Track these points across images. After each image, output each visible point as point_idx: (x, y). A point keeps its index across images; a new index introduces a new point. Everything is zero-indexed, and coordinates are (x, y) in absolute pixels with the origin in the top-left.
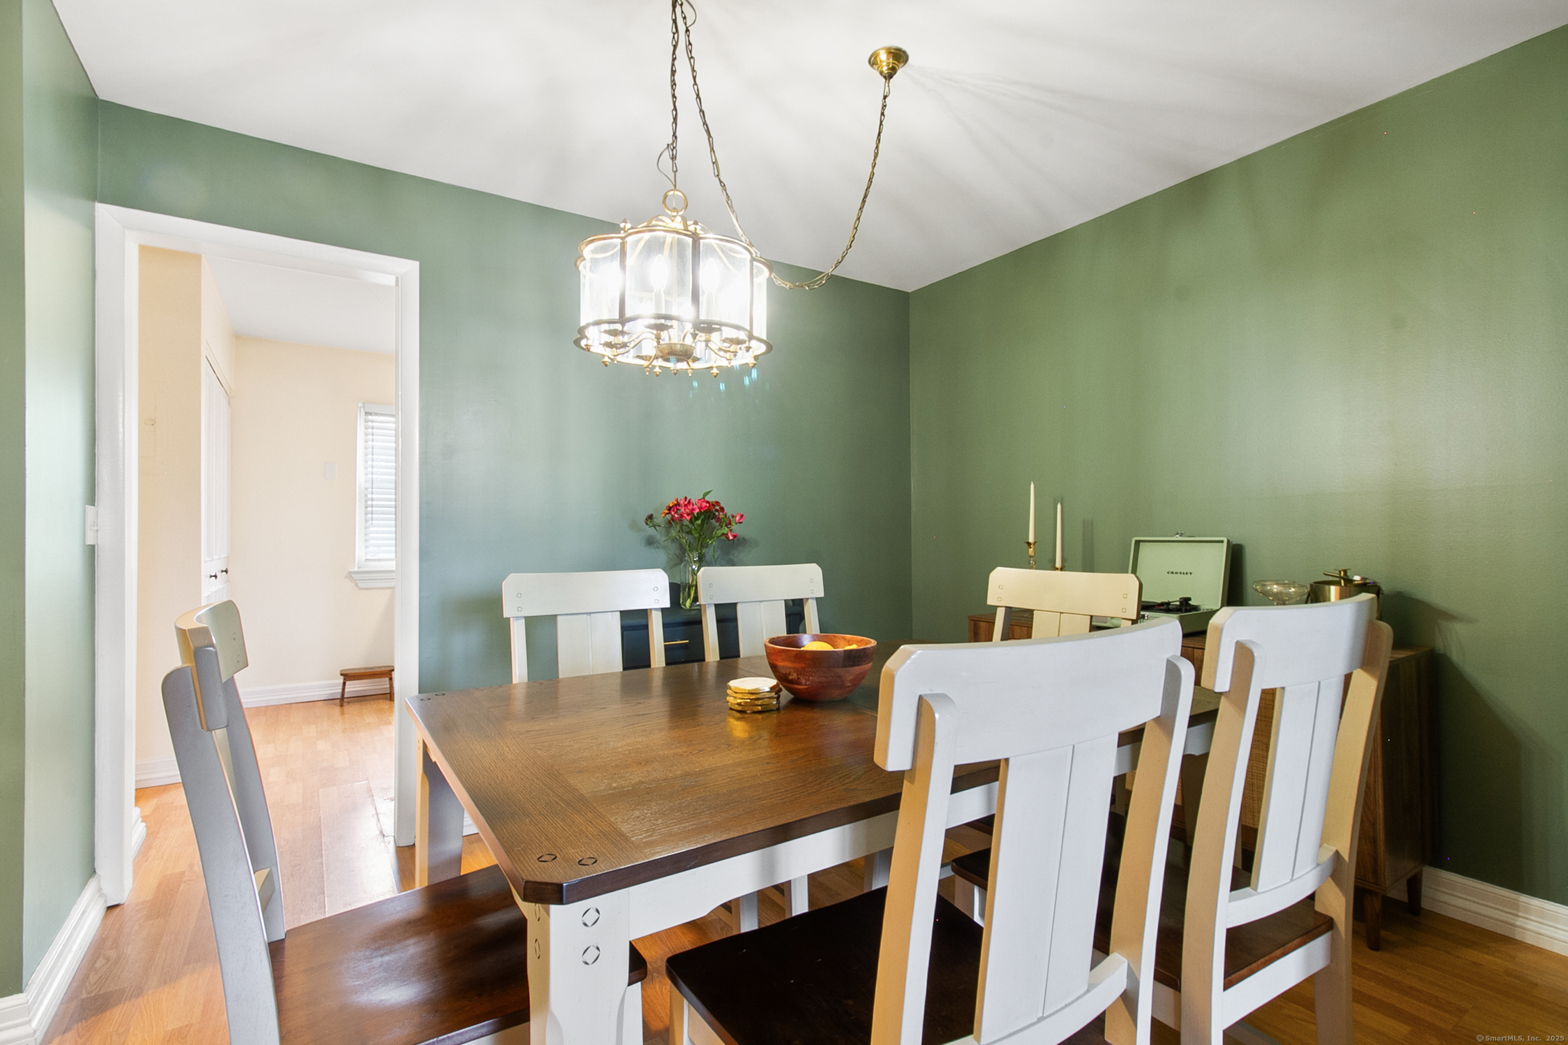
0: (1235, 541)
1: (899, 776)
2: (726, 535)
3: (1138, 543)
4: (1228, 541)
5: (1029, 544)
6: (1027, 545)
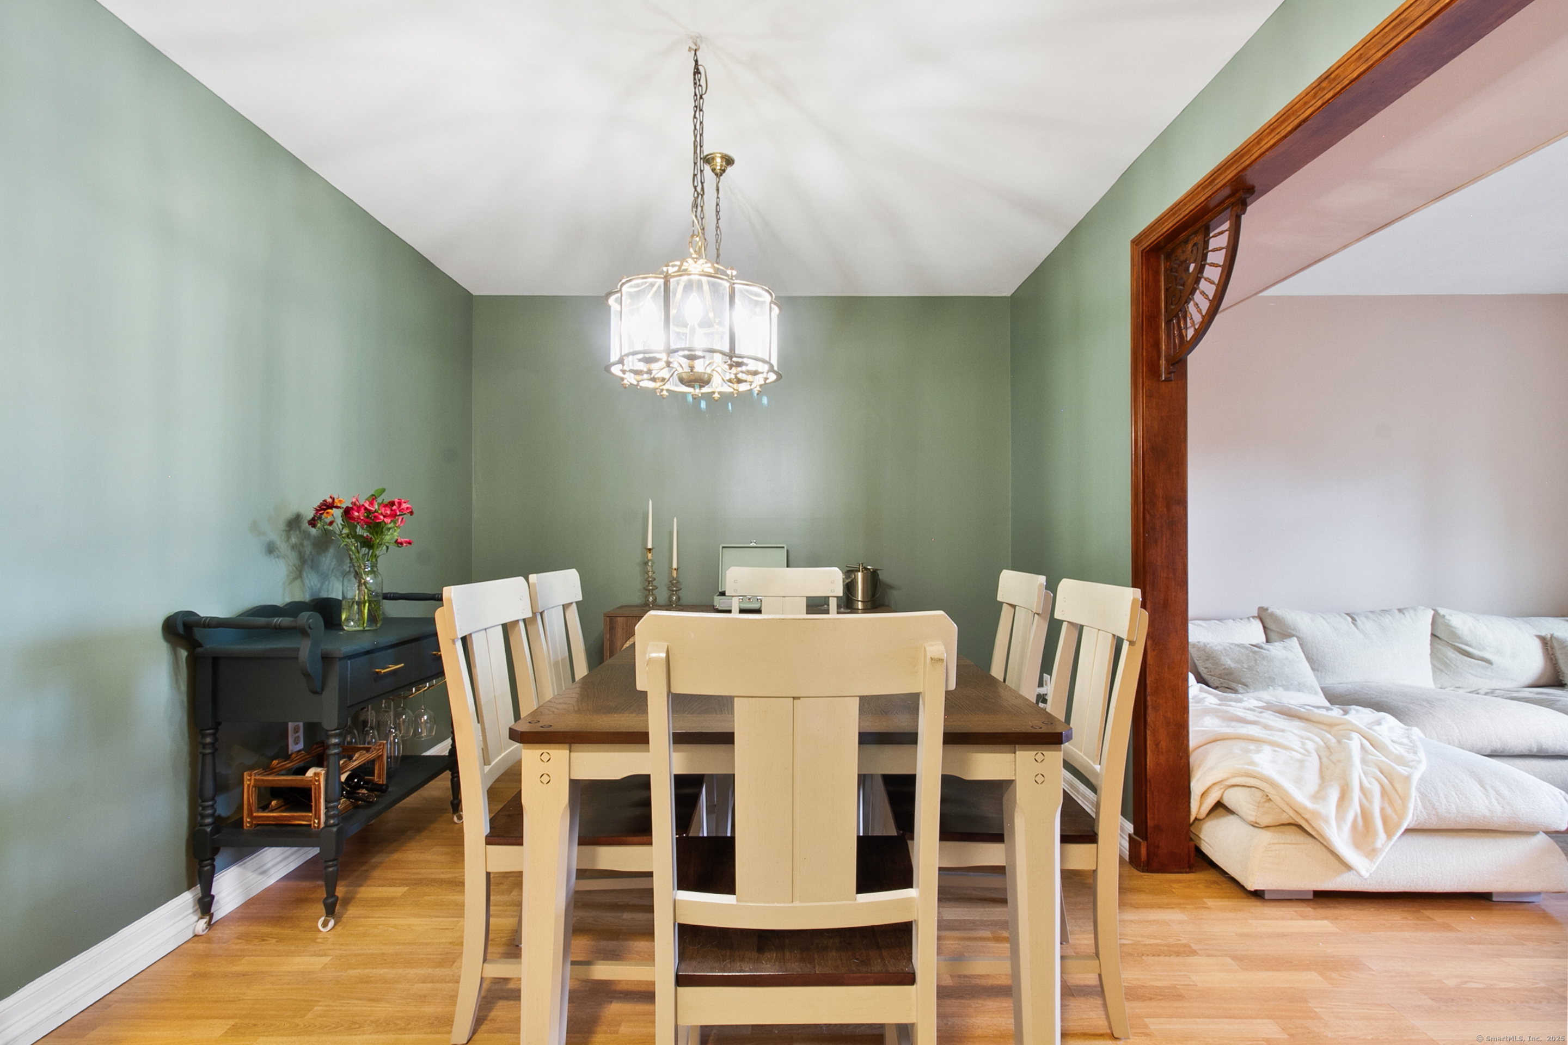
3: (723, 548)
5: (648, 551)
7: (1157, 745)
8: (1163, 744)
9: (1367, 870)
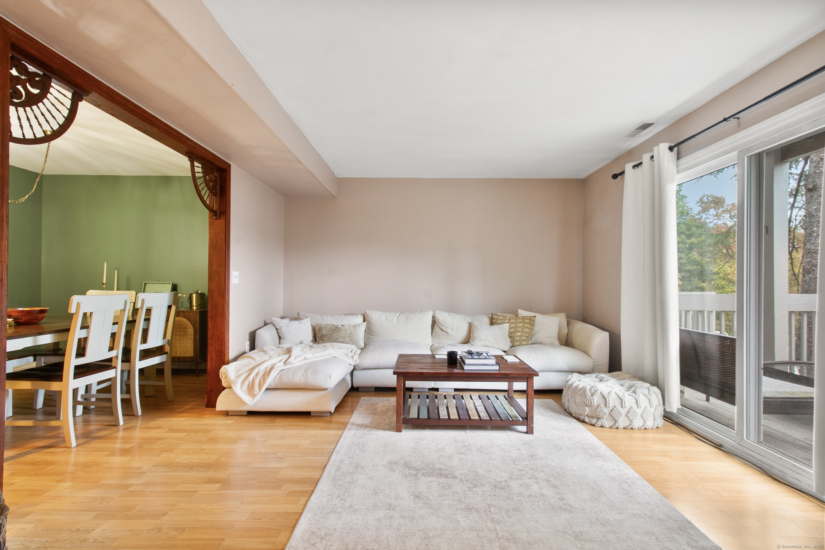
0: (174, 283)
1: (73, 314)
3: (145, 284)
4: (172, 283)
5: (103, 284)
6: (102, 284)
7: (212, 359)
8: (214, 359)
9: (251, 402)
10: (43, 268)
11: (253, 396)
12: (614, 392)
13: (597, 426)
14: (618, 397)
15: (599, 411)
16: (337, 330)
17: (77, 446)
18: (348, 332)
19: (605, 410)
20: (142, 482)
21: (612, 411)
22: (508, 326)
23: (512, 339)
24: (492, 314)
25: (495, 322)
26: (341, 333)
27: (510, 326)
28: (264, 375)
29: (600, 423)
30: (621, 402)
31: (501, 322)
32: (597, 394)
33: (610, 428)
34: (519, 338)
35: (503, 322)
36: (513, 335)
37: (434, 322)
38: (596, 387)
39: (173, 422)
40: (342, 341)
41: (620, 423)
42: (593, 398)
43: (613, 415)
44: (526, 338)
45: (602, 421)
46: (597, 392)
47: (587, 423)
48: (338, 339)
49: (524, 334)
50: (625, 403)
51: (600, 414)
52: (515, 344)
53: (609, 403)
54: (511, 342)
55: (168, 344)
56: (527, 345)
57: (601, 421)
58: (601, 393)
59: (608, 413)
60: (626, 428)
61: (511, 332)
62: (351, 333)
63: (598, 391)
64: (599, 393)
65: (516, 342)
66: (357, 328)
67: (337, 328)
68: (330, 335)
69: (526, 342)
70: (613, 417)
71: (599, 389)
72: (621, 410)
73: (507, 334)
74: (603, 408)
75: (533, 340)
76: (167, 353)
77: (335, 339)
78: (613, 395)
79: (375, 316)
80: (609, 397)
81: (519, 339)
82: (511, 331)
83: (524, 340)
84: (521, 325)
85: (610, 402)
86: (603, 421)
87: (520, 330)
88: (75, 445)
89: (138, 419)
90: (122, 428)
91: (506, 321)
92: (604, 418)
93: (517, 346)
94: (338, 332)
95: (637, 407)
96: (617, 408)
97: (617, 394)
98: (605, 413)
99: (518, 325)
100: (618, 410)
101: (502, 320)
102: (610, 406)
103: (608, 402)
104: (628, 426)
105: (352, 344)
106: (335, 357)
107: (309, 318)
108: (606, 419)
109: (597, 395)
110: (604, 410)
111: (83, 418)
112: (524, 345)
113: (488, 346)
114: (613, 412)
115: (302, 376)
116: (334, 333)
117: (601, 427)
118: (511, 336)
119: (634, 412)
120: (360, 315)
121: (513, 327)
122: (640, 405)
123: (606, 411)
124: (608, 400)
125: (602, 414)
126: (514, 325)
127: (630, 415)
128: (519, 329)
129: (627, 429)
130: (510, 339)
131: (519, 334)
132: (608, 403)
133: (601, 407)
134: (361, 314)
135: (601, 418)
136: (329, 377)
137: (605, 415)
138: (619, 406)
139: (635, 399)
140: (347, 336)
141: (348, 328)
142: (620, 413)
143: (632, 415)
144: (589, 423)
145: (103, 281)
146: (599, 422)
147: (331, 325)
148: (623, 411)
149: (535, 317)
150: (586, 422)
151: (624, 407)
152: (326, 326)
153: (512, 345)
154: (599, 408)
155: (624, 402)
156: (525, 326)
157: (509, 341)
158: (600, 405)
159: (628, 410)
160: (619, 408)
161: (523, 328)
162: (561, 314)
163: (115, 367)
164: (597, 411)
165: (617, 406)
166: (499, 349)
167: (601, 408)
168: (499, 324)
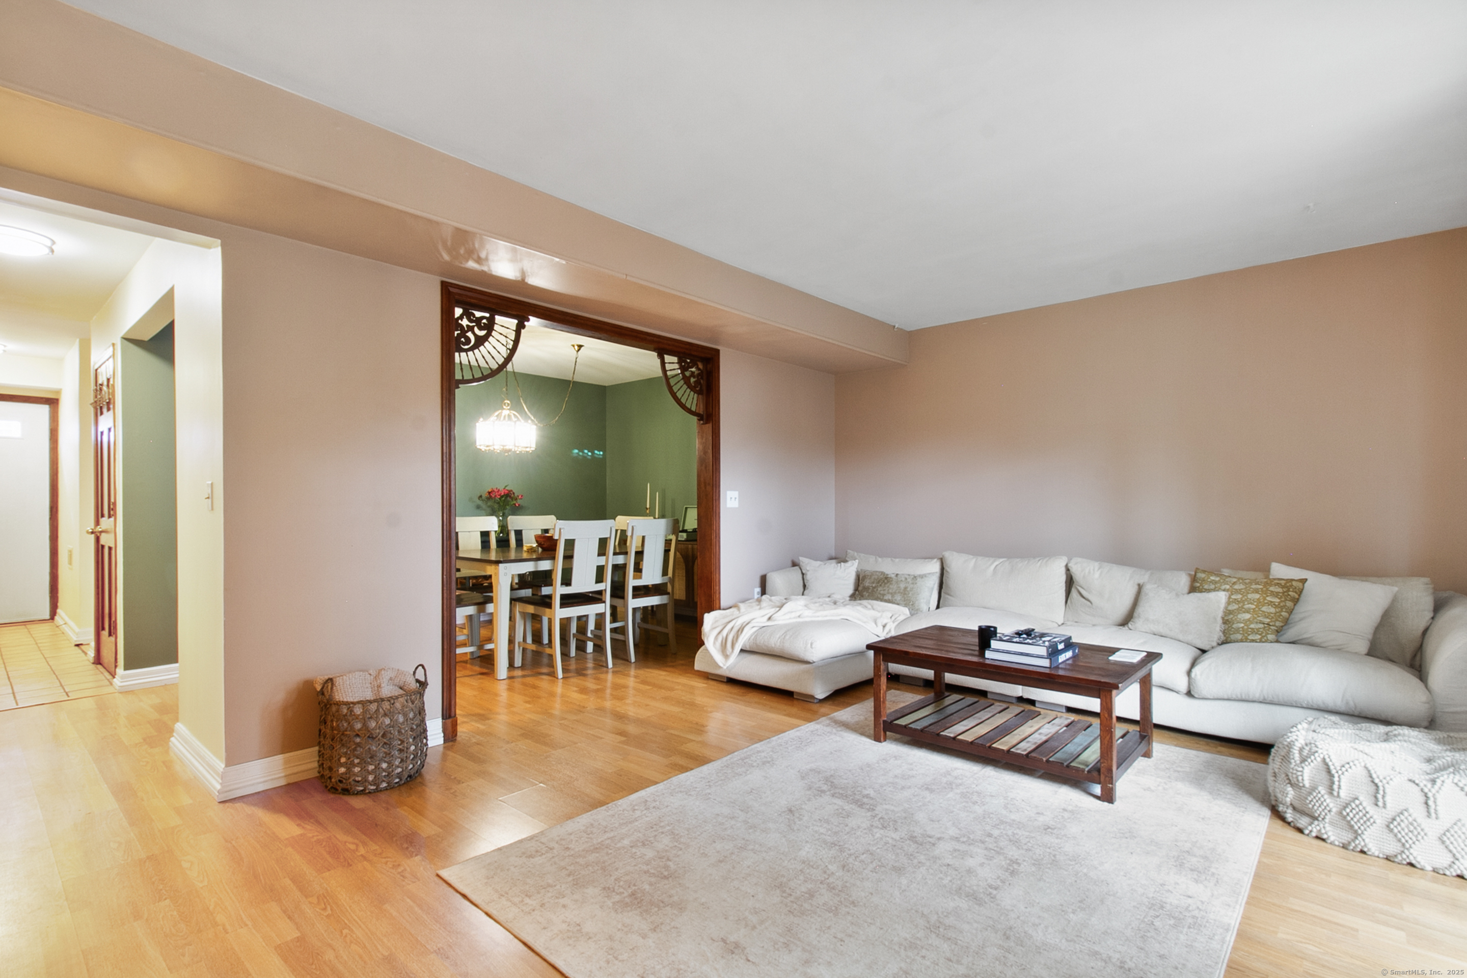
2: (515, 504)
3: (686, 508)
5: (647, 509)
7: (699, 604)
8: (702, 605)
9: (724, 665)
10: (608, 492)
11: (726, 657)
12: (1363, 764)
13: (1308, 835)
14: (1370, 779)
15: (1315, 801)
16: (886, 581)
17: (563, 678)
18: (902, 586)
19: (1328, 801)
20: (575, 718)
21: (1345, 808)
22: (1224, 597)
23: (1227, 627)
24: (1197, 569)
25: (1199, 587)
26: (891, 586)
27: (1230, 598)
28: (738, 631)
29: (1314, 829)
30: (1375, 791)
31: (1212, 587)
32: (1312, 761)
33: (1345, 847)
34: (1242, 625)
35: (1216, 588)
36: (1232, 619)
37: (1070, 582)
38: (1316, 746)
39: (652, 674)
40: (889, 600)
41: (1367, 841)
42: (1303, 768)
43: (1349, 818)
44: (1262, 626)
45: (1322, 826)
46: (1312, 757)
47: (1289, 823)
48: (884, 595)
49: (1261, 618)
50: (1383, 797)
51: (1315, 808)
52: (1233, 637)
53: (1339, 787)
54: (1224, 632)
55: (670, 582)
56: (1261, 641)
57: (1318, 825)
58: (1324, 760)
59: (1334, 810)
60: (1392, 859)
61: (1230, 611)
62: (906, 588)
63: (1316, 755)
64: (1319, 759)
65: (1234, 633)
66: (918, 580)
67: (886, 578)
68: (874, 588)
69: (1259, 637)
70: (1349, 822)
71: (1320, 751)
72: (1371, 810)
73: (1220, 614)
74: (1322, 796)
75: (1291, 633)
76: (668, 594)
77: (879, 596)
78: (1357, 771)
79: (958, 563)
80: (1343, 774)
81: (1243, 627)
82: (1230, 608)
83: (1254, 631)
84: (1257, 596)
85: (1342, 784)
86: (1324, 827)
87: (1250, 609)
88: (562, 677)
89: (631, 666)
90: (610, 671)
91: (1223, 587)
92: (1327, 820)
93: (1237, 642)
94: (887, 585)
95: (1426, 814)
96: (1361, 804)
97: (1369, 771)
98: (1328, 809)
99: (1250, 596)
100: (1361, 807)
101: (1216, 582)
102: (1342, 794)
103: (1337, 783)
104: (1396, 856)
105: (906, 605)
106: (847, 620)
107: (857, 561)
108: (1331, 823)
109: (1312, 764)
110: (1325, 800)
111: (593, 656)
112: (1253, 641)
113: (1163, 635)
114: (1348, 810)
115: (779, 638)
116: (881, 585)
117: (1317, 837)
118: (1227, 620)
119: (1411, 824)
120: (935, 560)
121: (1236, 601)
122: (1436, 810)
123: (1331, 805)
124: (1336, 779)
125: (1320, 809)
126: (1239, 597)
127: (1399, 828)
128: (1250, 605)
129: (1393, 862)
130: (1223, 626)
131: (1247, 616)
132: (1335, 787)
133: (1319, 792)
134: (938, 559)
135: (1320, 819)
136: (809, 645)
137: (1328, 814)
138: (1366, 801)
139: (1423, 794)
140: (899, 592)
141: (903, 579)
142: (1368, 816)
143: (1406, 830)
144: (1292, 824)
145: (646, 505)
146: (1313, 826)
147: (879, 572)
148: (1379, 816)
149: (1304, 581)
150: (1286, 820)
151: (1380, 804)
152: (873, 573)
153: (1226, 640)
154: (1315, 794)
155: (1381, 792)
156: (1265, 599)
157: (1218, 629)
158: (1317, 789)
159: (1394, 814)
160: (1365, 804)
161: (1259, 603)
162: (1416, 578)
163: (604, 602)
164: (1310, 799)
165: (1361, 798)
166: (1188, 644)
167: (1319, 795)
168: (1209, 591)
